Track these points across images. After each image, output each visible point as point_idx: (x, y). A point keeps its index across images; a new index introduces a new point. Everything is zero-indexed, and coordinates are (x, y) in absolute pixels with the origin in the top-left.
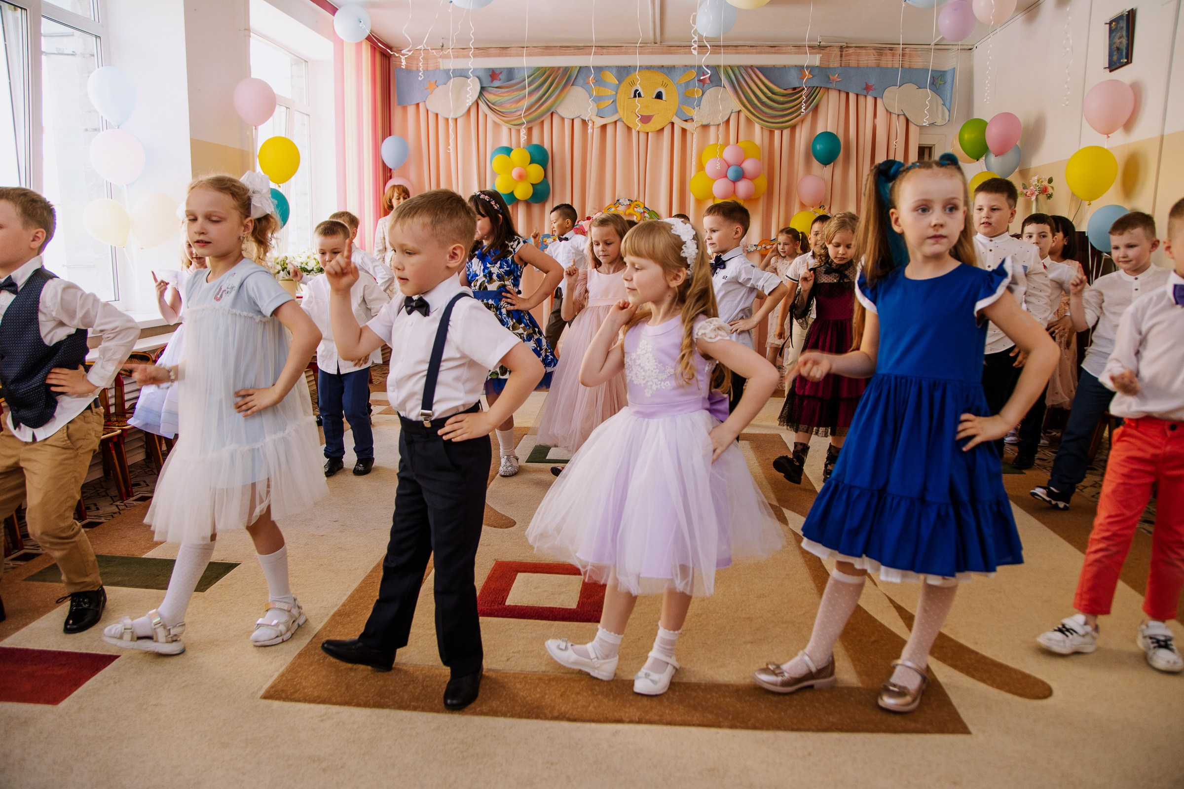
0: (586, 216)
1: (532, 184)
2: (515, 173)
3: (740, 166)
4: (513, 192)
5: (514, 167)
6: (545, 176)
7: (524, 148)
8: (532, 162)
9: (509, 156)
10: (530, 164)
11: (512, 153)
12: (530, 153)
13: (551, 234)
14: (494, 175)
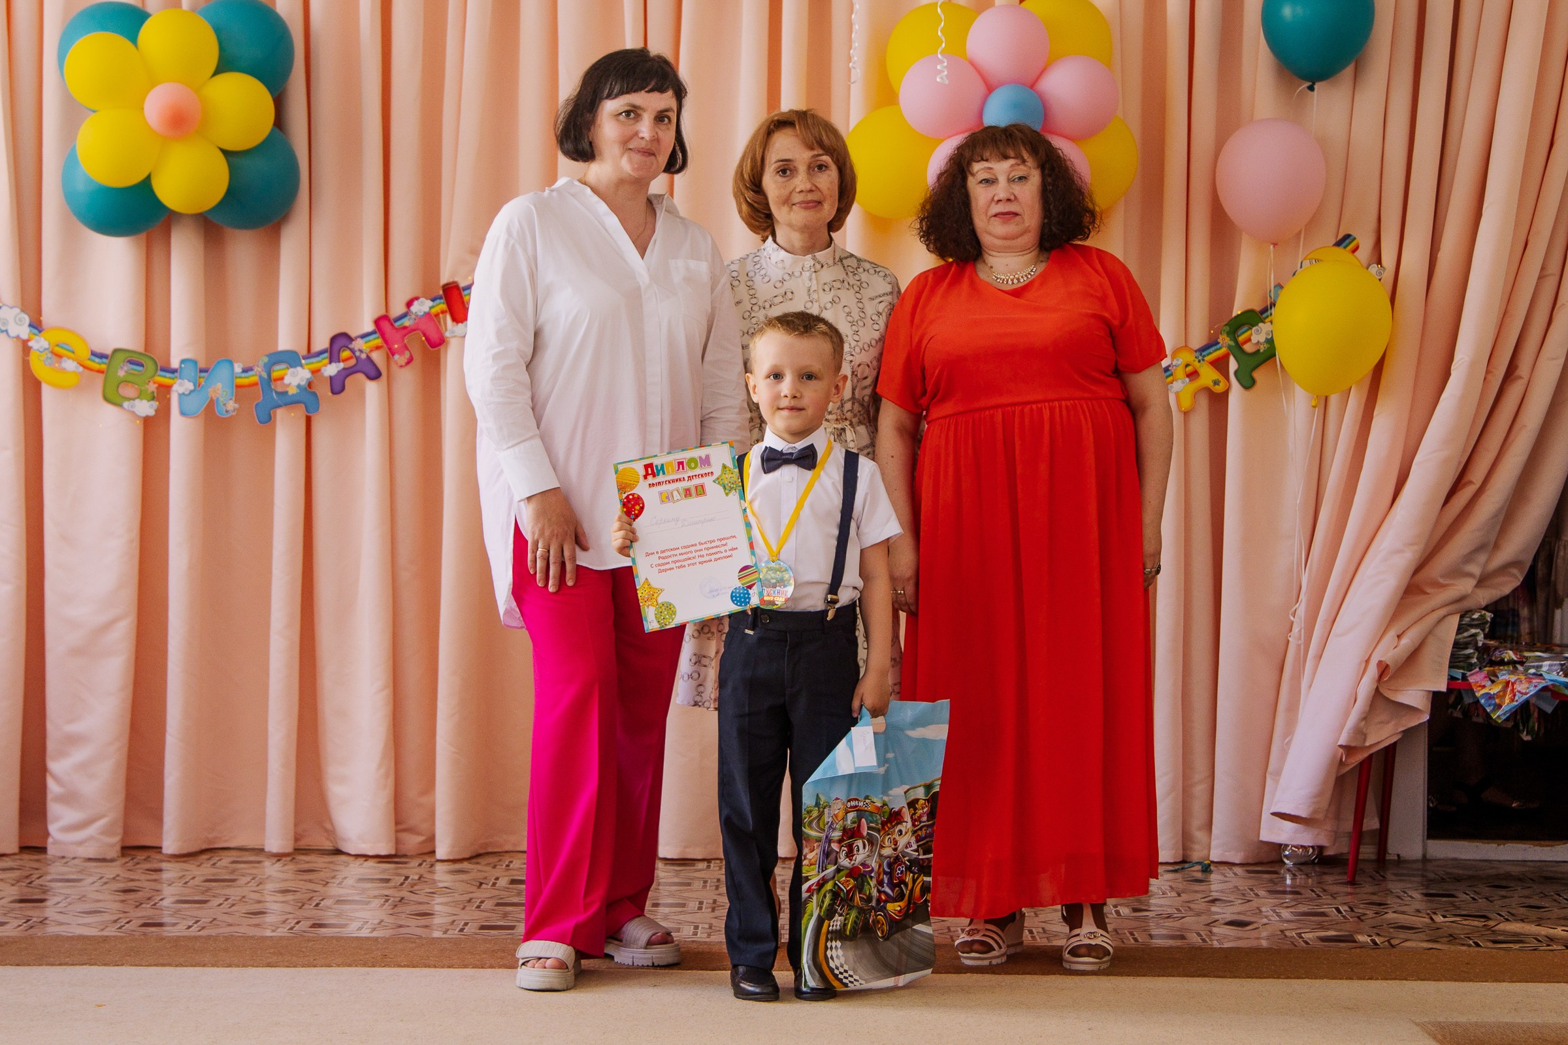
0: (445, 279)
1: (226, 153)
2: (155, 106)
3: (1032, 86)
4: (148, 178)
5: (153, 85)
6: (280, 122)
7: (193, 10)
8: (224, 65)
9: (134, 39)
10: (217, 72)
11: (147, 32)
12: (218, 31)
13: (304, 352)
14: (74, 113)
